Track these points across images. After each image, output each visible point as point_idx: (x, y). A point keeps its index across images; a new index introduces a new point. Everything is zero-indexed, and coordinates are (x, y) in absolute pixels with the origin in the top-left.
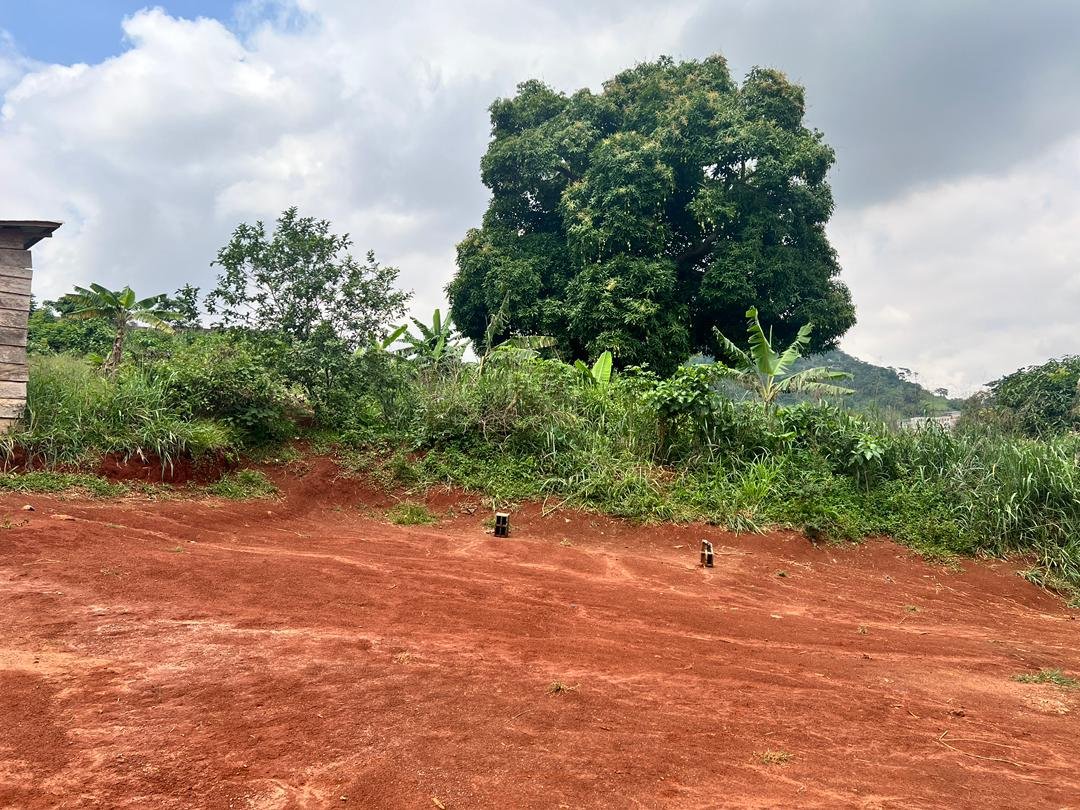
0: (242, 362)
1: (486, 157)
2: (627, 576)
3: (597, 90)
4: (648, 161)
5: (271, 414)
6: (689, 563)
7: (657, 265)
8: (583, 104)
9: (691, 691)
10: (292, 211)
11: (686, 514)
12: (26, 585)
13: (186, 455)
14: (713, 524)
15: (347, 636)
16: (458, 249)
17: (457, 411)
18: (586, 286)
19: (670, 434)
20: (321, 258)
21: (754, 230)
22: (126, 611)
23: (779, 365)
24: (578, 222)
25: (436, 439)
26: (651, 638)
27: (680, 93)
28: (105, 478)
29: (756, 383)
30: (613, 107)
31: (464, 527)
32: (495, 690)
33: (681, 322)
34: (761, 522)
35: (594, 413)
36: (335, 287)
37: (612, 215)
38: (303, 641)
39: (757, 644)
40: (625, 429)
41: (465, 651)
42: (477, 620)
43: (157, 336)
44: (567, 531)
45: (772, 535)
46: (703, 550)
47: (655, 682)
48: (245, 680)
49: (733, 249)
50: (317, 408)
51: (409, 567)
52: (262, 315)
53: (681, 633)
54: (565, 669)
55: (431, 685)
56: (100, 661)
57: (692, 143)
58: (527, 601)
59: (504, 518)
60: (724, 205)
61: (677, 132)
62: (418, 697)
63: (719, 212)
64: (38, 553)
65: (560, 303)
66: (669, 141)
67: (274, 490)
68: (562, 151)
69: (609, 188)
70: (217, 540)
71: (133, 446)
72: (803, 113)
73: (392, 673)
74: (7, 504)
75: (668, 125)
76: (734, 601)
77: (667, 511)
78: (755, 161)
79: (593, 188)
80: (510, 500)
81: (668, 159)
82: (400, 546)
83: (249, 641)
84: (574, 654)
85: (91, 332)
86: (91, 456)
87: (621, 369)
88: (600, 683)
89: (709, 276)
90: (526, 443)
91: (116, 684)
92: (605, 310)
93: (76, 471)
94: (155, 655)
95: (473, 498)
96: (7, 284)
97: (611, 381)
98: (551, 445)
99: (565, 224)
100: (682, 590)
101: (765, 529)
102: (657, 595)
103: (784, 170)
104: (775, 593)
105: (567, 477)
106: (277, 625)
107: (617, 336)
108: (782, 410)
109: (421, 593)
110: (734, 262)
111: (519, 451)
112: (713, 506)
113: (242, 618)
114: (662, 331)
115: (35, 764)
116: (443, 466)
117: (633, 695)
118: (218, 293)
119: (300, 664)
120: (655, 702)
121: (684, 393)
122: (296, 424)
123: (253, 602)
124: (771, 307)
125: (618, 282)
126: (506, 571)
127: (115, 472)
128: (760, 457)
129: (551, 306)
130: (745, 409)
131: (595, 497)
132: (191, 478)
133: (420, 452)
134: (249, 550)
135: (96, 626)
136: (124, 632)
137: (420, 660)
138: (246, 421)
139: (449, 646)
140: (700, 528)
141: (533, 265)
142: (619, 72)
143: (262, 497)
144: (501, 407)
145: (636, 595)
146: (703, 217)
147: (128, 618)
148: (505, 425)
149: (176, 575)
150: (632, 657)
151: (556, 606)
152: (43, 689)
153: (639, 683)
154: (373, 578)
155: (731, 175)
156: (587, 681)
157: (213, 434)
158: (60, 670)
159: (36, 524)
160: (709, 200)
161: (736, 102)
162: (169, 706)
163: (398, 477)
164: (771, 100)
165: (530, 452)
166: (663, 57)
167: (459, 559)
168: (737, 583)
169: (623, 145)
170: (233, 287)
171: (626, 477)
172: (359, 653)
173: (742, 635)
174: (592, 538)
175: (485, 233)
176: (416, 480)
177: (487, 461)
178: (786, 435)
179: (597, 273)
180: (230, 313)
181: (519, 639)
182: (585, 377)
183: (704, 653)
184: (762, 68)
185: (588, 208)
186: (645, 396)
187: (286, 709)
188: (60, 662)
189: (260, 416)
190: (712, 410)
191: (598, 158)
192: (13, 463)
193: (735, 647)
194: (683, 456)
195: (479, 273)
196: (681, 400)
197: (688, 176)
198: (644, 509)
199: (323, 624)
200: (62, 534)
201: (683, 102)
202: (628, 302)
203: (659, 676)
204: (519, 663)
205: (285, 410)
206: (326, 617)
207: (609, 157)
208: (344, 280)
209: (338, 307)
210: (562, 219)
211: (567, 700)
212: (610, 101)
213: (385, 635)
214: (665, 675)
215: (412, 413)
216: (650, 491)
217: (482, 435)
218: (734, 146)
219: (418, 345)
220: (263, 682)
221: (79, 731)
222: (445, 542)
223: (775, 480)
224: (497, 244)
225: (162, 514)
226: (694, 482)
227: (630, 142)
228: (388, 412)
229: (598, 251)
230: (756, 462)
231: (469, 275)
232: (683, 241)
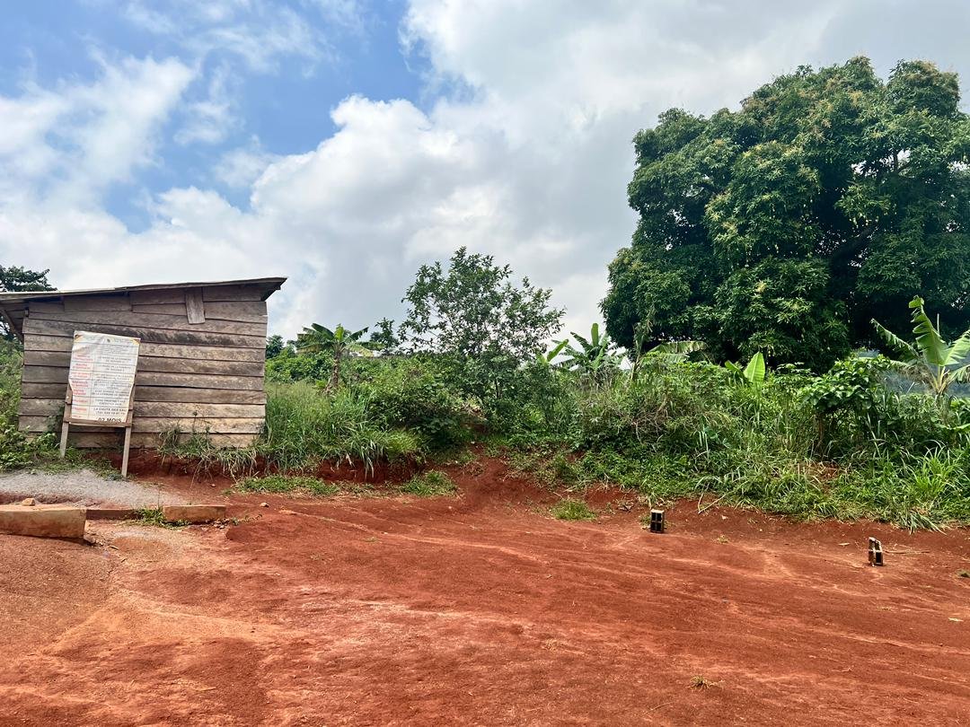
0: (426, 380)
1: (632, 183)
2: (786, 573)
3: (736, 108)
4: (791, 166)
5: (451, 422)
6: (855, 561)
7: (807, 264)
8: (723, 124)
9: (848, 696)
10: (463, 250)
11: (852, 510)
12: (256, 568)
13: (384, 459)
14: (882, 521)
15: (503, 621)
16: (610, 268)
17: (611, 415)
18: (735, 291)
19: (830, 430)
20: (487, 288)
21: (913, 220)
22: (326, 591)
23: (950, 355)
24: (724, 231)
25: (592, 441)
26: (806, 638)
27: (821, 98)
28: (321, 480)
29: (924, 374)
30: (752, 121)
31: (621, 523)
32: (636, 681)
33: (838, 318)
34: (938, 519)
35: (748, 411)
36: (499, 311)
37: (757, 221)
38: (463, 623)
39: (929, 649)
40: (781, 426)
41: (610, 641)
42: (625, 611)
43: (369, 363)
44: (723, 527)
45: (953, 533)
46: (870, 548)
47: (807, 683)
48: (410, 656)
49: (890, 242)
50: (489, 415)
51: (565, 559)
52: (442, 339)
53: (842, 633)
54: (710, 664)
55: (574, 672)
56: (299, 633)
57: (837, 144)
58: (677, 595)
59: (659, 515)
60: (876, 199)
61: (820, 135)
62: (561, 683)
63: (871, 206)
64: (267, 542)
65: (710, 308)
66: (812, 144)
67: (454, 488)
68: (704, 168)
69: (752, 197)
70: (406, 531)
71: (343, 453)
72: (958, 98)
73: (540, 657)
74: (250, 502)
75: (810, 129)
76: (906, 601)
77: (830, 508)
78: (908, 153)
79: (736, 198)
80: (666, 498)
81: (811, 162)
82: (561, 539)
83: (418, 621)
84: (721, 649)
85: (320, 363)
86: (311, 462)
87: (774, 368)
88: (746, 681)
89: (866, 270)
90: (679, 443)
91: (309, 654)
92: (756, 312)
93: (300, 475)
94: (341, 630)
95: (629, 496)
96: (250, 329)
97: (765, 379)
98: (704, 444)
99: (711, 235)
100: (847, 589)
101: (943, 526)
102: (817, 593)
103: (942, 157)
104: (956, 594)
105: (722, 476)
106: (444, 608)
107: (770, 335)
108: (955, 401)
109: (573, 584)
110: (893, 254)
111: (672, 451)
112: (882, 503)
113: (415, 600)
114: (818, 328)
115: (238, 719)
116: (600, 466)
117: (782, 696)
118: (408, 324)
119: (458, 644)
120: (805, 705)
121: (842, 388)
122: (471, 431)
123: (426, 587)
124: (940, 296)
125: (769, 284)
126: (658, 565)
127: (329, 475)
128: (933, 452)
129: (701, 312)
130: (914, 402)
131: (752, 494)
132: (388, 479)
133: (579, 453)
134: (429, 540)
135: (301, 604)
136: (322, 610)
137: (566, 647)
138: (431, 429)
139: (595, 635)
140: (868, 525)
141: (681, 276)
142: (757, 88)
143: (444, 494)
144: (652, 409)
145: (794, 592)
146: (854, 213)
147: (327, 597)
148: (657, 426)
149: (368, 561)
150: (783, 655)
151: (707, 601)
152: (254, 653)
153: (790, 683)
154: (532, 568)
155: (882, 169)
156: (729, 679)
157: (404, 441)
158: (268, 640)
159: (268, 518)
160: (860, 196)
161: (882, 97)
162: (346, 675)
163: (559, 476)
164: (921, 90)
165: (684, 450)
166: (802, 67)
167: (614, 552)
168: (912, 582)
169: (764, 155)
170: (420, 317)
171: (784, 474)
172: (511, 637)
173: (912, 638)
174: (750, 534)
175: (634, 251)
176: (576, 479)
177: (641, 460)
178: (962, 427)
179: (746, 277)
180: (417, 340)
181: (666, 631)
182: (737, 377)
183: (867, 655)
184: (908, 61)
185: (732, 217)
186: (800, 392)
187: (442, 685)
188: (270, 633)
189: (442, 425)
190: (874, 404)
191: (739, 170)
192: (256, 469)
193: (903, 651)
194: (845, 452)
195: (630, 287)
196: (839, 394)
197: (835, 175)
198: (804, 506)
199: (483, 608)
200: (285, 527)
201: (824, 106)
202: (780, 302)
203: (812, 678)
204: (663, 655)
205: (462, 418)
206: (487, 602)
207: (751, 168)
208: (507, 304)
209: (503, 328)
210: (707, 230)
211: (709, 696)
212: (749, 116)
213: (537, 621)
214: (820, 677)
215: (570, 418)
216: (810, 487)
217: (635, 436)
218: (884, 140)
219: (579, 357)
220: (425, 659)
221: (276, 692)
222: (603, 536)
223: (952, 475)
224: (645, 260)
225: (364, 510)
226: (859, 477)
227: (771, 152)
228: (549, 418)
229: (745, 257)
230: (929, 456)
231: (620, 290)
232: (836, 238)
